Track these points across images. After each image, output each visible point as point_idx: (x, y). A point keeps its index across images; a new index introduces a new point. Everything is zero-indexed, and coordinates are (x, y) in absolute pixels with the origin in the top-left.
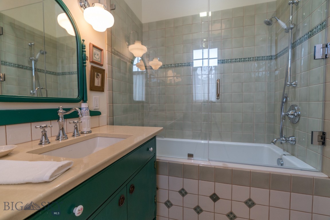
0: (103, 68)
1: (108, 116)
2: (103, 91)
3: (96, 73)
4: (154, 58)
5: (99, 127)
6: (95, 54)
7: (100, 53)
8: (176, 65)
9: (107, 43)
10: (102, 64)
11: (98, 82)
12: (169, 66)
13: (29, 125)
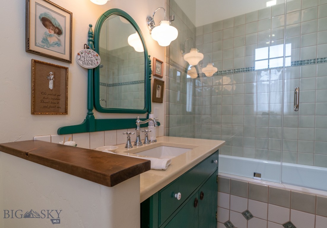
0: (163, 79)
1: (165, 127)
2: (162, 103)
3: (157, 85)
4: (207, 64)
5: (158, 137)
6: (157, 67)
7: (160, 65)
8: (236, 70)
9: (166, 55)
10: (162, 76)
11: (159, 94)
12: (227, 72)
13: (115, 131)
